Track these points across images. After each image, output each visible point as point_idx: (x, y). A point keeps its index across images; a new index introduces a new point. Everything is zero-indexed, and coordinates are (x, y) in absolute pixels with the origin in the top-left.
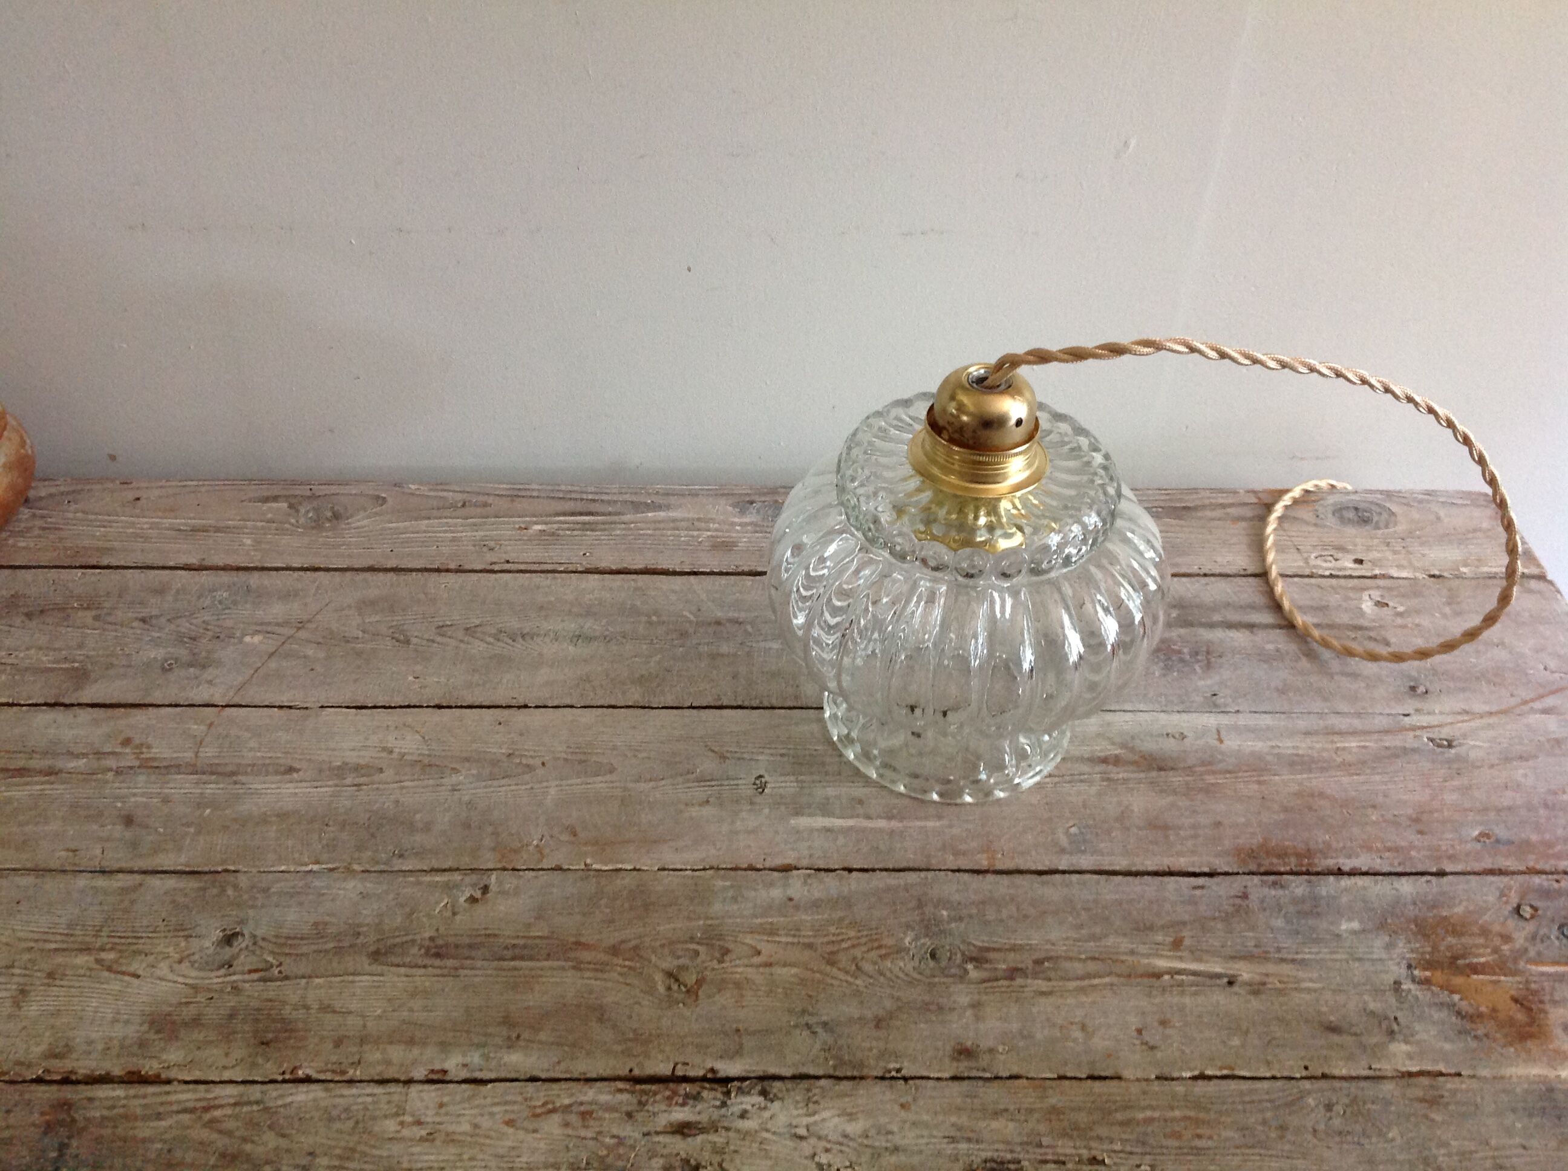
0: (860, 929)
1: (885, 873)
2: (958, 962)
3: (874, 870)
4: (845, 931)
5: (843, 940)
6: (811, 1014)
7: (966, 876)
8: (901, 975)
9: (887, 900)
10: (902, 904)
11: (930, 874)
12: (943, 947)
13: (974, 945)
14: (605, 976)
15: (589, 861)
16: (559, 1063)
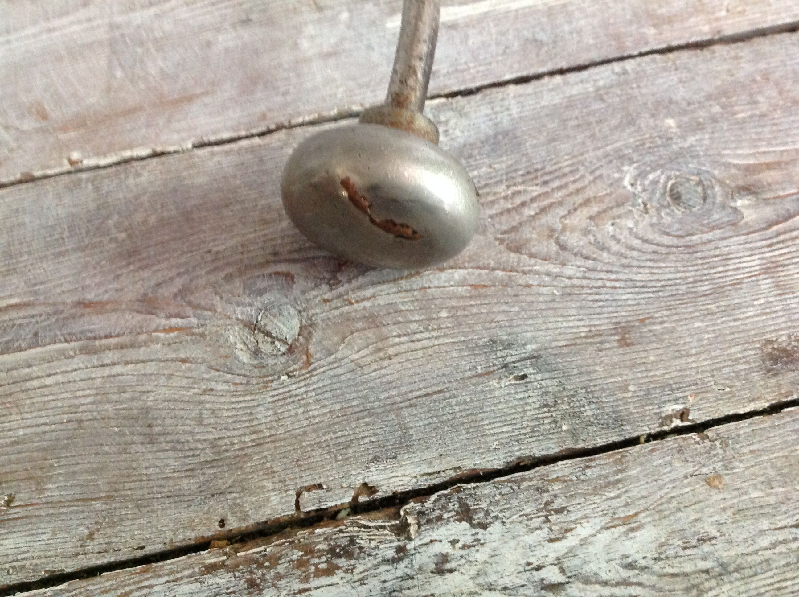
0: (547, 178)
1: (558, 79)
2: (719, 199)
3: (538, 77)
4: (521, 188)
5: (523, 204)
6: (509, 346)
7: (685, 55)
8: (636, 243)
9: (575, 123)
10: (599, 122)
11: (629, 65)
12: (688, 180)
13: (735, 165)
14: (142, 353)
15: (75, 156)
16: (91, 537)
